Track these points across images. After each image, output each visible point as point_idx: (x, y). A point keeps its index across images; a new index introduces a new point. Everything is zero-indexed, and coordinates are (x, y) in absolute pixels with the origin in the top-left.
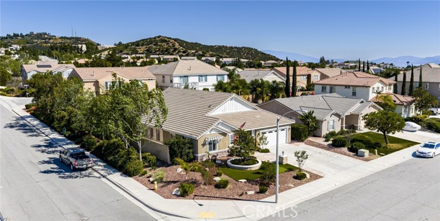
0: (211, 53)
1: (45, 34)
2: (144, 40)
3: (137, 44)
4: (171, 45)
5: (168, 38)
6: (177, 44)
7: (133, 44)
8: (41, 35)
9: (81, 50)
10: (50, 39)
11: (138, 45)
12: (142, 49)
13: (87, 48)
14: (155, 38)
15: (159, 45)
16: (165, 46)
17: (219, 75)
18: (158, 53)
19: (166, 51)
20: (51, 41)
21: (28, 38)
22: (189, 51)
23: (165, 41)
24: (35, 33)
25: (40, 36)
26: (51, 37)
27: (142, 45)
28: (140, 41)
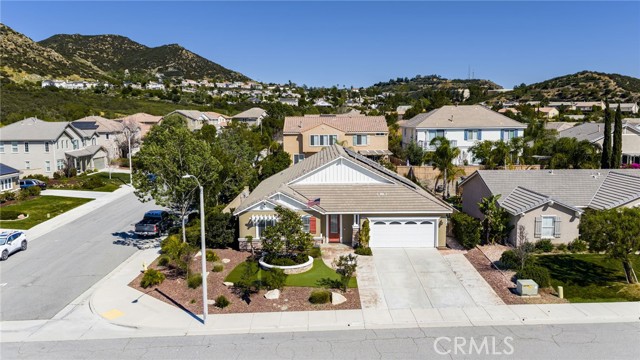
1: (435, 77)
2: (556, 79)
3: (545, 85)
4: (601, 84)
5: (599, 74)
6: (613, 84)
7: (537, 86)
8: (429, 78)
9: (462, 97)
10: (438, 83)
11: (545, 88)
12: (552, 93)
13: (471, 93)
14: (576, 75)
15: (582, 87)
16: (592, 87)
17: (507, 130)
18: (575, 98)
19: (590, 95)
20: (440, 86)
21: (413, 83)
22: (633, 94)
23: (592, 79)
24: (422, 76)
25: (428, 80)
26: (440, 81)
27: (553, 87)
28: (551, 81)
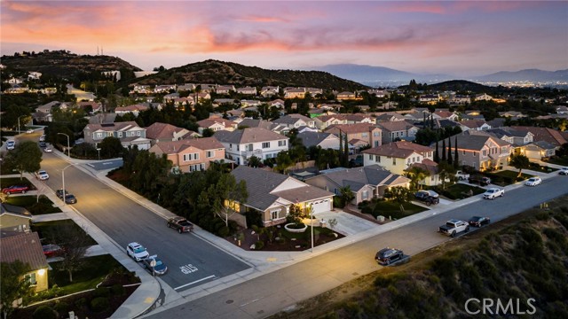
0: (273, 80)
1: (64, 52)
6: (231, 70)
8: (57, 53)
10: (69, 59)
11: (184, 72)
12: (190, 76)
13: (122, 75)
14: (204, 63)
15: (211, 72)
16: (218, 73)
19: (218, 78)
20: (72, 61)
21: (42, 58)
22: (247, 78)
23: (217, 66)
24: (50, 51)
26: (71, 57)
27: (190, 71)
